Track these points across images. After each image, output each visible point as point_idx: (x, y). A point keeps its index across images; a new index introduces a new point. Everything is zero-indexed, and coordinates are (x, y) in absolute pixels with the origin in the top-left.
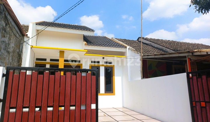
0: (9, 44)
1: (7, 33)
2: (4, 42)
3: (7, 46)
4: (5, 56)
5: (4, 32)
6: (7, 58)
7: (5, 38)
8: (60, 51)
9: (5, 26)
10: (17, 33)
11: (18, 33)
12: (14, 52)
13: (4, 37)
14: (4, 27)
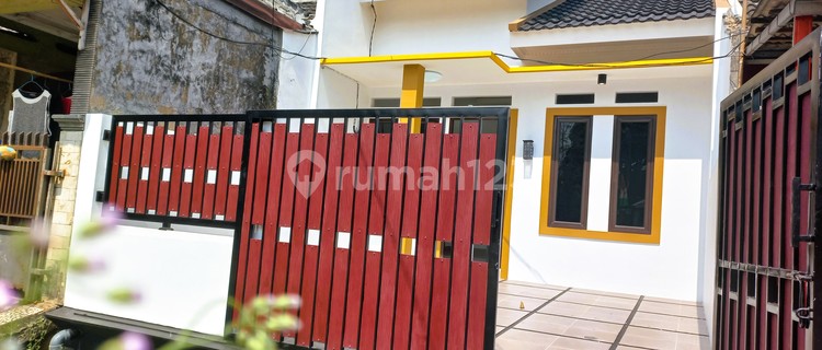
0: (176, 58)
1: (158, 27)
2: (143, 52)
3: (168, 62)
4: (158, 91)
5: (137, 25)
6: (173, 96)
7: (150, 41)
8: (406, 67)
9: (148, 9)
10: (232, 26)
11: (235, 23)
12: (216, 78)
13: (146, 37)
14: (138, 13)
